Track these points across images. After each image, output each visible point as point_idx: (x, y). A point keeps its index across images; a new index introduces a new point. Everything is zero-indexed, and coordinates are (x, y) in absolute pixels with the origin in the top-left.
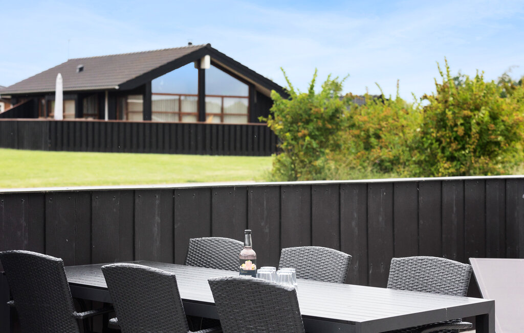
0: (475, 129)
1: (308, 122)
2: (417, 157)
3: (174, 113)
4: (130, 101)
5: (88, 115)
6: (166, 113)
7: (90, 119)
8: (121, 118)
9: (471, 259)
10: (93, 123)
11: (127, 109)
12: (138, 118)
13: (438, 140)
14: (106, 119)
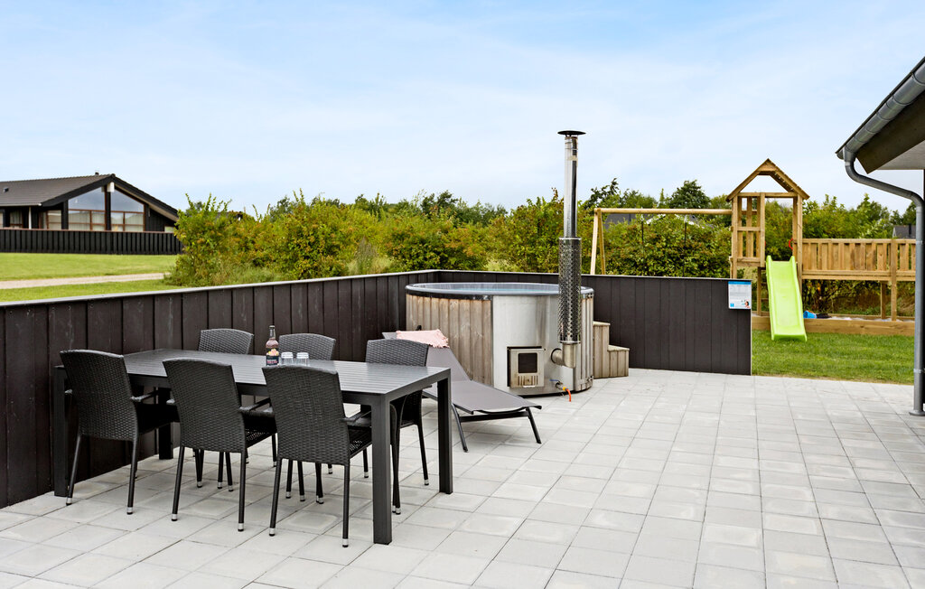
0: (321, 237)
1: (204, 232)
2: (284, 256)
3: (86, 224)
4: (49, 214)
5: (14, 225)
6: (80, 224)
7: (17, 228)
8: (42, 227)
9: (384, 333)
10: (21, 231)
11: (47, 220)
12: (58, 228)
13: (298, 245)
14: (30, 228)
